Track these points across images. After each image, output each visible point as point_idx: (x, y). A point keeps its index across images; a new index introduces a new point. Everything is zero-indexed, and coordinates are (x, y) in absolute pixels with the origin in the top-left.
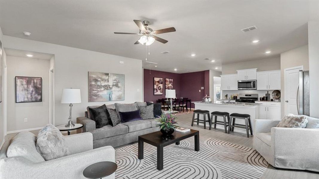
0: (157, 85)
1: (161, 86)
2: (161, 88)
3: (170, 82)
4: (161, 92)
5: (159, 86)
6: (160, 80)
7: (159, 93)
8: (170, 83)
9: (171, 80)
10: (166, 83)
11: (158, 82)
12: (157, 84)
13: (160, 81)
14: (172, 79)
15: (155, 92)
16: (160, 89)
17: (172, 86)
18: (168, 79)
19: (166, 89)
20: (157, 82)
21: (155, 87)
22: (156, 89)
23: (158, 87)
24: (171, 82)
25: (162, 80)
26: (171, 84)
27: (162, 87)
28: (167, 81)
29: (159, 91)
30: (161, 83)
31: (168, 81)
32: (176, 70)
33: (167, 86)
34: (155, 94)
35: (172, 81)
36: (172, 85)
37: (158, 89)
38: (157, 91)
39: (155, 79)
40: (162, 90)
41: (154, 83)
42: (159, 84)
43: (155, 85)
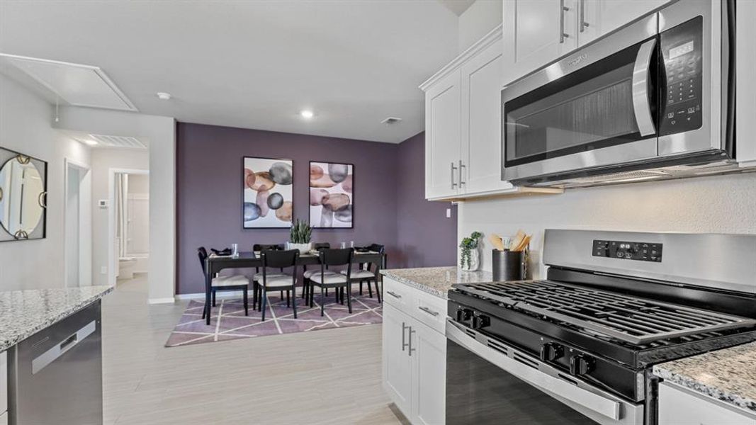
0: (260, 191)
1: (286, 192)
2: (282, 203)
3: (337, 179)
4: (281, 218)
5: (271, 192)
6: (282, 169)
7: (271, 219)
8: (337, 182)
9: (340, 168)
10: (313, 182)
11: (269, 176)
12: (259, 182)
13: (274, 172)
14: (350, 167)
15: (246, 217)
16: (275, 202)
17: (350, 195)
18: (325, 167)
19: (314, 204)
20: (262, 175)
21: (250, 195)
22: (257, 207)
23: (265, 196)
24: (344, 176)
25: (290, 170)
26: (340, 184)
27: (288, 198)
28: (321, 173)
29: (272, 212)
30: (284, 182)
31: (326, 171)
32: (307, 115)
33: (317, 194)
34: (247, 224)
35: (350, 172)
36: (346, 189)
37: (268, 203)
38: (263, 214)
39: (246, 167)
40: (291, 210)
41: (243, 179)
42: (271, 184)
43: (251, 188)
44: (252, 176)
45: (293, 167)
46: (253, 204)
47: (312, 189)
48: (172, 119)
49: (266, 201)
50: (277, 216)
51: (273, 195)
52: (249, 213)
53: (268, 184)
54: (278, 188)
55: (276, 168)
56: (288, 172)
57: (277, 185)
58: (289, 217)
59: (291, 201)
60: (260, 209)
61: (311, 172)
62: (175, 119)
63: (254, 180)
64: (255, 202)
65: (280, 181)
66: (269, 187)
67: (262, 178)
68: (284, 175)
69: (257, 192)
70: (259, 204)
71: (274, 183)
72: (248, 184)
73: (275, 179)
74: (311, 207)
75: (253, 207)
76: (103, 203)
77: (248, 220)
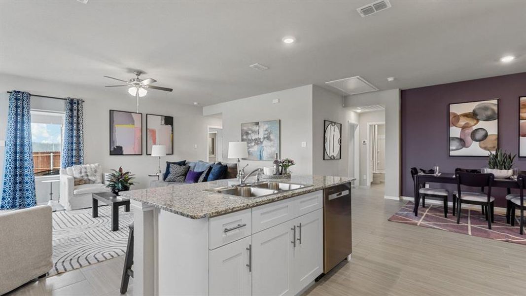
0: (464, 128)
1: (491, 128)
2: (486, 136)
4: (485, 148)
5: (474, 128)
6: (486, 108)
7: (475, 149)
11: (474, 115)
12: (463, 122)
13: (477, 112)
15: (452, 148)
16: (479, 135)
20: (466, 115)
21: (455, 132)
22: (461, 140)
23: (469, 131)
25: (495, 108)
27: (493, 131)
29: (476, 144)
30: (488, 119)
34: (452, 153)
37: (471, 137)
38: (467, 145)
39: (452, 111)
40: (496, 142)
41: (448, 120)
42: (475, 122)
43: (456, 127)
44: (457, 117)
45: (498, 105)
46: (457, 138)
47: (521, 121)
48: (398, 90)
49: (470, 135)
50: (481, 147)
51: (477, 130)
52: (454, 145)
53: (471, 122)
54: (481, 124)
55: (479, 108)
56: (493, 110)
57: (480, 121)
58: (494, 147)
59: (497, 134)
60: (464, 141)
61: (521, 106)
62: (400, 89)
63: (458, 120)
64: (459, 137)
65: (485, 118)
66: (473, 124)
67: (466, 118)
68: (489, 113)
69: (461, 129)
70: (462, 138)
71: (478, 120)
72: (453, 124)
73: (478, 117)
74: (521, 138)
75: (457, 140)
76: (364, 142)
77: (453, 150)
